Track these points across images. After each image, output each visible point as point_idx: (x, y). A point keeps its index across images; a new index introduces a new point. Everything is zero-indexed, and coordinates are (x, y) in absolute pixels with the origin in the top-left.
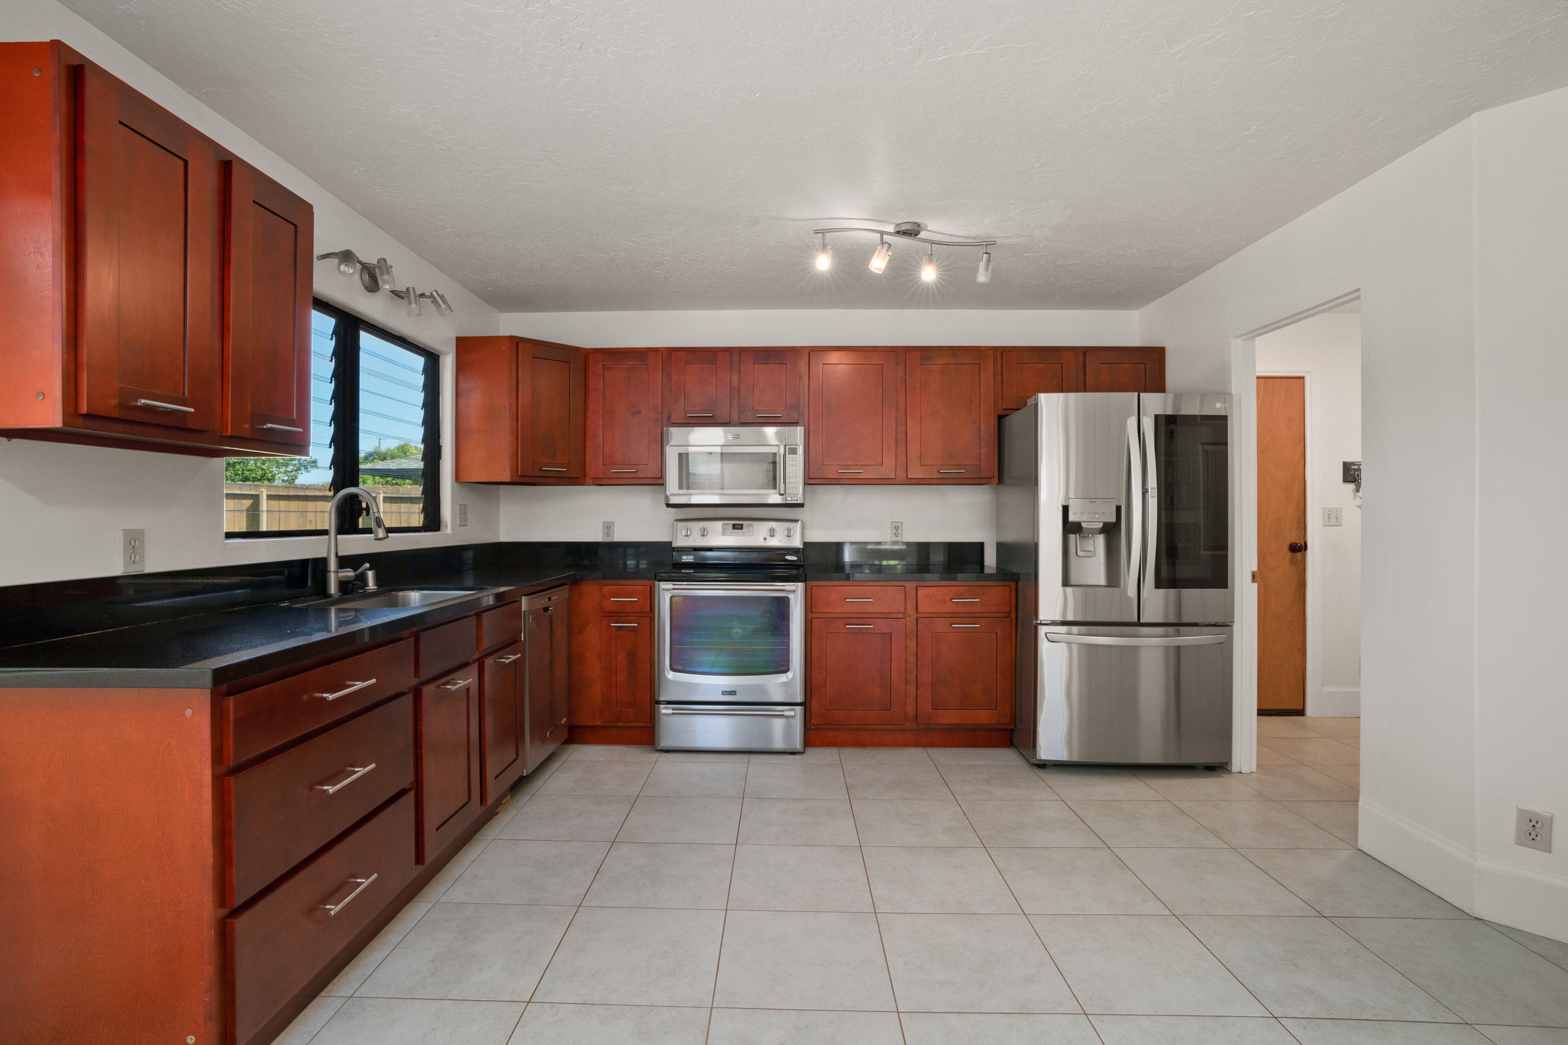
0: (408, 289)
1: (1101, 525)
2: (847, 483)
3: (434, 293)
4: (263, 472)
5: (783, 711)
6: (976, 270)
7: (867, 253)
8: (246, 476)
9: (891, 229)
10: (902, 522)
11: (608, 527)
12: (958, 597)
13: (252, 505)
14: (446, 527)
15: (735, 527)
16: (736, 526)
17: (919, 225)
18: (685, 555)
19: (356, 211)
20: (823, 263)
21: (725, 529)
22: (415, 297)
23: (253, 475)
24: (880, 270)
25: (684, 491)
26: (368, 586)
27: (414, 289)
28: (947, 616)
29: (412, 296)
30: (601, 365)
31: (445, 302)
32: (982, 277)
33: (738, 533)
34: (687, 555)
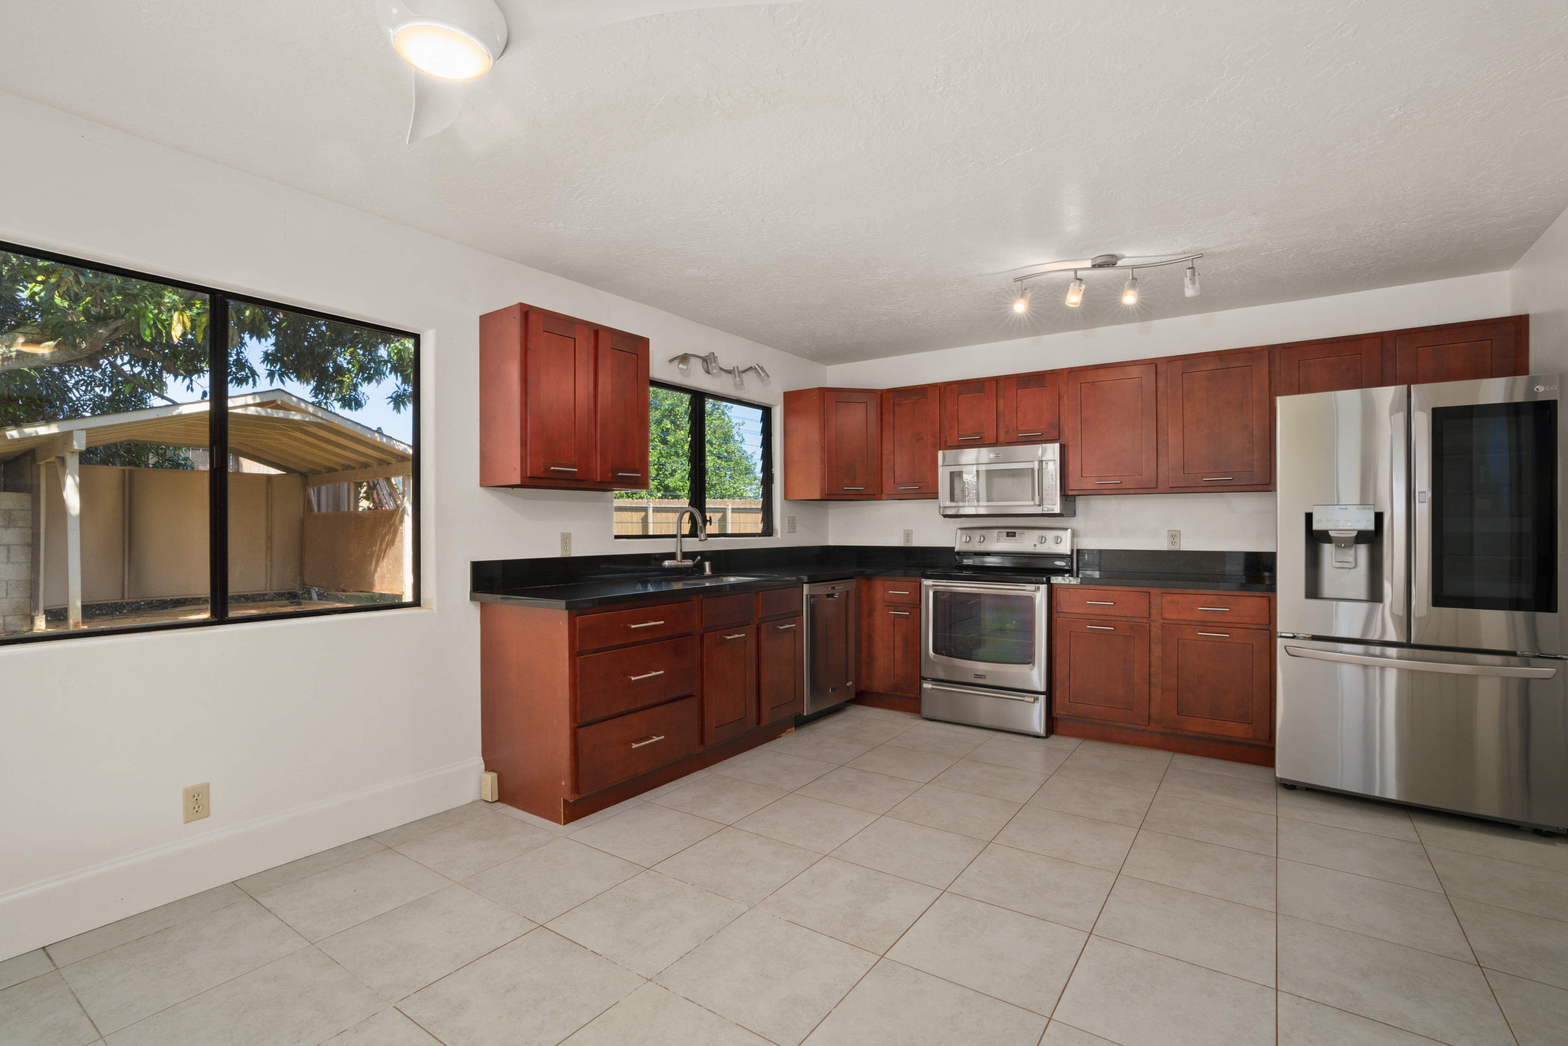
0: (734, 368)
1: (1354, 534)
2: (1108, 493)
3: (756, 366)
4: (735, 491)
5: (1024, 697)
6: (1182, 285)
7: (1062, 289)
8: (723, 494)
9: (1089, 264)
10: (1180, 531)
11: (908, 534)
12: (1207, 606)
13: (722, 516)
14: (777, 534)
15: (1008, 535)
16: (1010, 534)
17: (1112, 256)
18: (965, 559)
19: (698, 322)
20: (1020, 307)
21: (1000, 537)
22: (739, 372)
23: (729, 493)
24: (1076, 304)
25: (953, 504)
26: (706, 572)
27: (737, 367)
28: (1196, 623)
29: (736, 372)
30: (892, 402)
31: (764, 371)
32: (1189, 292)
33: (1011, 540)
34: (967, 558)
